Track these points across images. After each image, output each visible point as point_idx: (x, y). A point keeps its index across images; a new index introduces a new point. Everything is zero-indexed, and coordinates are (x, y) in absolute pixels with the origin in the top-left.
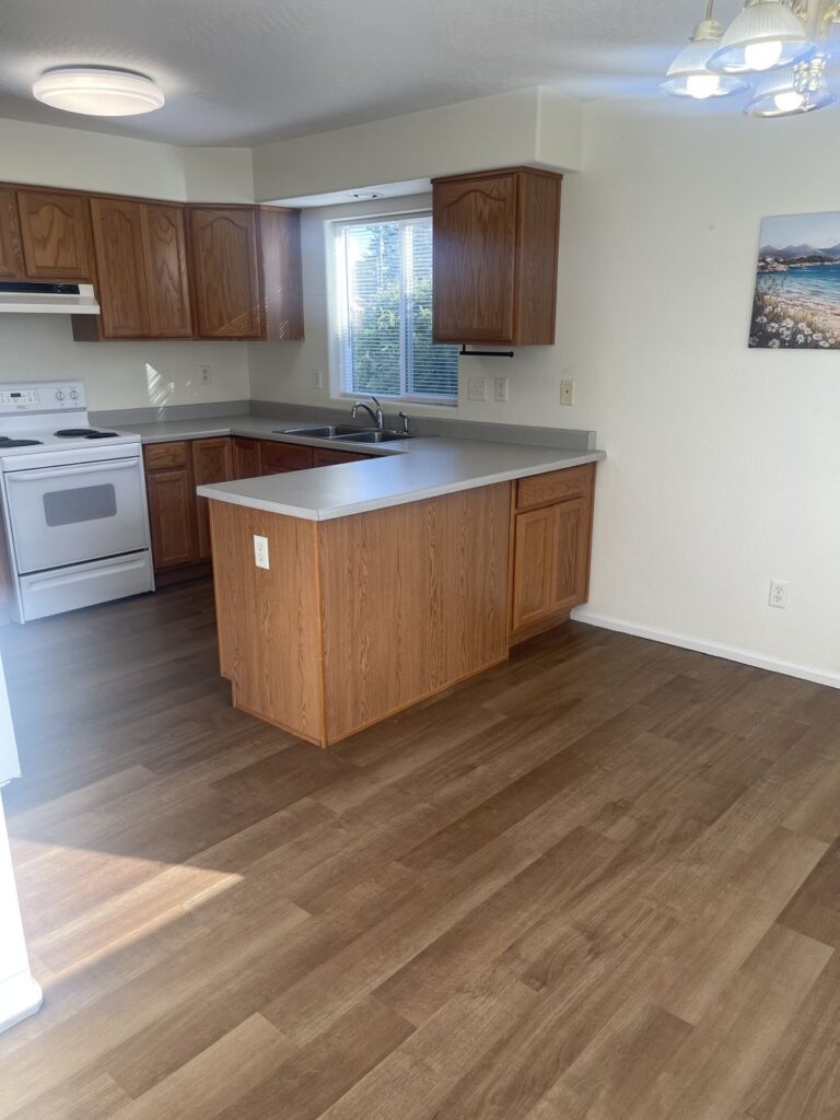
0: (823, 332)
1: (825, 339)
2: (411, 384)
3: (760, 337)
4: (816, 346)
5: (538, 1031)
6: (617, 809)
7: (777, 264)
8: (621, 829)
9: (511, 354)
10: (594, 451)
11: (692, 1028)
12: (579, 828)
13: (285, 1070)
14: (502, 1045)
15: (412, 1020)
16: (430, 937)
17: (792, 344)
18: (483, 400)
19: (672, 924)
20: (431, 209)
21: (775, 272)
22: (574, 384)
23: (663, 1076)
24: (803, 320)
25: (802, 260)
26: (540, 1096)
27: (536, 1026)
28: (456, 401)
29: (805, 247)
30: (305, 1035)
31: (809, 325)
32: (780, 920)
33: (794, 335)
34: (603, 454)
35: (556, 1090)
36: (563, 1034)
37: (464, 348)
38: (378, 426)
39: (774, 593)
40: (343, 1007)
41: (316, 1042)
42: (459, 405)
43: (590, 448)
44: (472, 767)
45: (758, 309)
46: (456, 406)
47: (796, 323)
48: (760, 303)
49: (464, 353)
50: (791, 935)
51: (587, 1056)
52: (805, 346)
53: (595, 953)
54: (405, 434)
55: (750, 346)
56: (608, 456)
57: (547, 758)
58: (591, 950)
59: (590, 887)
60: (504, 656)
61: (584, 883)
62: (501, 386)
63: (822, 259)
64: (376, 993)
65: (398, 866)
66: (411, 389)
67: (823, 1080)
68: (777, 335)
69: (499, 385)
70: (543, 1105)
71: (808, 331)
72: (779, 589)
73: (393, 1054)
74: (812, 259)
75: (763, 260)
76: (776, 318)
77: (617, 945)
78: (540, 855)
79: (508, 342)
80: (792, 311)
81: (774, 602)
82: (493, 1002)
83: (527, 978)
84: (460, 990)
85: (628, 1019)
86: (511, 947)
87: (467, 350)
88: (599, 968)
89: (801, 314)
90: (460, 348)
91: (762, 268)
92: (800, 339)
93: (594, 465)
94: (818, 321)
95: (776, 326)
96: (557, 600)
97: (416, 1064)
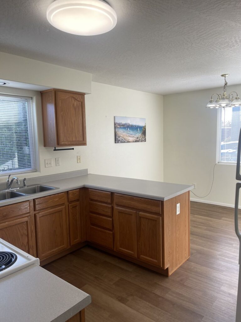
1: (126, 141)
3: (118, 141)
4: (124, 142)
7: (118, 126)
9: (73, 149)
17: (122, 142)
18: (52, 166)
21: (118, 128)
25: (121, 125)
29: (121, 123)
31: (124, 138)
33: (122, 140)
37: (55, 148)
42: (41, 170)
47: (122, 138)
49: (54, 150)
55: (115, 143)
62: (58, 160)
63: (124, 126)
68: (120, 140)
74: (123, 125)
76: (119, 137)
80: (121, 135)
87: (56, 149)
91: (115, 126)
92: (123, 141)
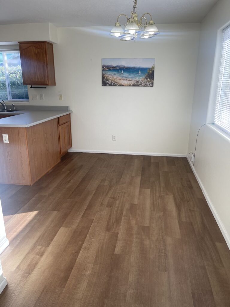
0: (117, 83)
1: (117, 84)
2: (11, 97)
3: (105, 84)
4: (115, 85)
5: (115, 212)
6: (104, 180)
7: (106, 68)
8: (107, 183)
9: (46, 88)
10: (69, 111)
11: (137, 204)
12: (99, 185)
13: (75, 232)
14: (110, 216)
15: (92, 218)
16: (85, 207)
17: (111, 85)
18: (37, 100)
19: (125, 193)
20: (19, 49)
21: (106, 70)
22: (62, 95)
23: (137, 211)
24: (113, 80)
25: (111, 68)
26: (121, 219)
27: (114, 212)
28: (29, 101)
29: (111, 65)
30: (74, 226)
31: (114, 81)
32: (140, 188)
33: (112, 83)
34: (72, 111)
35: (123, 218)
36: (119, 211)
37: (31, 86)
38: (5, 108)
39: (113, 138)
40: (78, 221)
41: (77, 227)
42: (30, 101)
43: (68, 110)
44: (70, 181)
45: (103, 77)
46: (29, 102)
47: (111, 81)
48: (104, 77)
49: (31, 88)
50: (143, 189)
51: (124, 212)
52: (114, 85)
53: (116, 200)
54: (14, 110)
55: (103, 86)
56: (73, 111)
57: (84, 176)
58: (115, 200)
59: (108, 192)
60: (60, 161)
61: (106, 192)
62: (42, 96)
63: (115, 68)
64: (82, 217)
65: (69, 199)
66: (11, 98)
67: (159, 204)
68: (108, 83)
69: (41, 96)
70: (122, 220)
71: (114, 82)
72: (114, 137)
73: (93, 223)
74: (113, 68)
75: (103, 67)
76: (107, 80)
77: (118, 198)
78: (95, 191)
79: (47, 85)
80: (110, 78)
81: (113, 140)
82: (104, 212)
83: (107, 206)
84: (97, 212)
85: (127, 206)
86: (101, 204)
87: (32, 87)
88: (118, 202)
89: (112, 79)
90: (30, 86)
91: (103, 69)
92: (113, 84)
93: (70, 114)
94: (115, 80)
95: (107, 81)
96: (68, 146)
97: (98, 223)
